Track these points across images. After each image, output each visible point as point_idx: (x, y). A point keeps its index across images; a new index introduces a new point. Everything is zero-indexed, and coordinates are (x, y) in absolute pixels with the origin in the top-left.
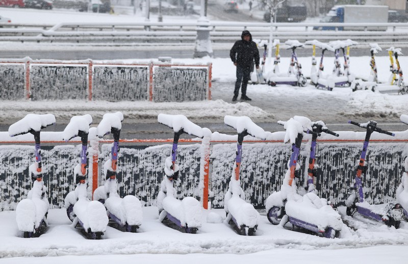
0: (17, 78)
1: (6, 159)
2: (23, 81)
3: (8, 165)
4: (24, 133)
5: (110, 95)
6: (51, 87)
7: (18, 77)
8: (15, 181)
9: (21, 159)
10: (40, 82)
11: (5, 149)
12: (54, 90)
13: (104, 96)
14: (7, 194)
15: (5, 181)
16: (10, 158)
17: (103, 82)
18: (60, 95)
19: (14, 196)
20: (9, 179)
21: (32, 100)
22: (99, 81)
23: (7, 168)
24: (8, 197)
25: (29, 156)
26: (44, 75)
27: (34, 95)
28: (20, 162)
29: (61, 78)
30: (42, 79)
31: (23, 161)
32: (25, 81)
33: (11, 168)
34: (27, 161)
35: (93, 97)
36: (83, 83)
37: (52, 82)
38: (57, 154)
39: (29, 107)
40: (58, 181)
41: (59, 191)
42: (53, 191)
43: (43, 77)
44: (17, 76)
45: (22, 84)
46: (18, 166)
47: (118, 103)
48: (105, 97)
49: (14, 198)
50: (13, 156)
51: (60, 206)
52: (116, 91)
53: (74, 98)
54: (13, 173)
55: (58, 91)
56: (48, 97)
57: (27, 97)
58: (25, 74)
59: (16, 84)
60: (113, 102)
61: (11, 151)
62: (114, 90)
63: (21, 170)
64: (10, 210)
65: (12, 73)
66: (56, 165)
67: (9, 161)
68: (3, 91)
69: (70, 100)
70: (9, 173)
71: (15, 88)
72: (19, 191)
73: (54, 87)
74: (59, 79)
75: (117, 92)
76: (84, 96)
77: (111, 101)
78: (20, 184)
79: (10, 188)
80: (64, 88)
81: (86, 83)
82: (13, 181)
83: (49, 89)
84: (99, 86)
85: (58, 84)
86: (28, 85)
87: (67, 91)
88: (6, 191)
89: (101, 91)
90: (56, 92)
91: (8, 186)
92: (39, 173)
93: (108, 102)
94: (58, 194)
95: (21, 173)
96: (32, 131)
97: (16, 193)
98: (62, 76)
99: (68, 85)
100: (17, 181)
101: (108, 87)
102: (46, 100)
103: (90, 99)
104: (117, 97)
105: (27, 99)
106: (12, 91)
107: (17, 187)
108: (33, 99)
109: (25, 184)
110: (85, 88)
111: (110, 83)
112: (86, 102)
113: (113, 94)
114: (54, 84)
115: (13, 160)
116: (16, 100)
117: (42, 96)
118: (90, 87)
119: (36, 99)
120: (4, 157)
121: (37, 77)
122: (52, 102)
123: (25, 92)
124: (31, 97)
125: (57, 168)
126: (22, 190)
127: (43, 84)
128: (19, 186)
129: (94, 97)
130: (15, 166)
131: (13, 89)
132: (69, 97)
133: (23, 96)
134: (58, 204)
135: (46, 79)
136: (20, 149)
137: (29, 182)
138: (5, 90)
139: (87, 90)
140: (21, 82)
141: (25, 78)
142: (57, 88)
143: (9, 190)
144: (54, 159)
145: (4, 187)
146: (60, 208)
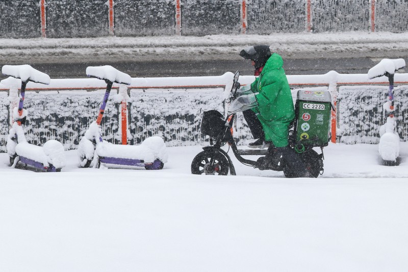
0: (298, 10)
1: (359, 98)
2: (304, 13)
3: (361, 103)
4: (381, 76)
5: (394, 25)
6: (332, 18)
7: (300, 9)
8: (366, 117)
9: (371, 97)
10: (321, 14)
11: (357, 89)
12: (335, 22)
13: (387, 27)
14: (359, 129)
15: (357, 117)
16: (362, 97)
17: (386, 12)
18: (341, 26)
19: (365, 130)
20: (361, 115)
21: (313, 32)
22: (382, 11)
23: (359, 106)
24: (360, 131)
25: (378, 95)
26: (326, 6)
27: (316, 27)
28: (370, 100)
29: (343, 9)
30: (323, 10)
31: (373, 99)
32: (306, 13)
33: (363, 105)
34: (376, 99)
35: (375, 28)
36: (366, 14)
37: (333, 13)
38: (402, 93)
39: (312, 40)
40: (403, 117)
41: (404, 126)
42: (399, 126)
43: (324, 8)
44: (298, 7)
45: (303, 16)
46: (368, 103)
47: (402, 34)
48: (389, 28)
49: (365, 133)
50: (364, 95)
51: (404, 139)
52: (399, 21)
53: (356, 29)
54: (365, 110)
55: (340, 22)
56: (329, 29)
57: (308, 29)
58: (306, 5)
59: (297, 16)
60: (397, 33)
61: (363, 91)
62: (398, 21)
63: (370, 107)
64: (362, 143)
65: (293, 4)
66: (401, 103)
67: (360, 100)
68: (284, 23)
69: (353, 32)
70: (360, 110)
71: (296, 20)
72: (369, 126)
73: (336, 18)
74: (340, 10)
75: (400, 23)
76: (366, 27)
77: (394, 32)
78: (370, 120)
79: (361, 123)
80: (345, 19)
81: (368, 14)
82: (364, 117)
83: (330, 20)
84: (382, 16)
85: (339, 15)
86: (309, 16)
87: (349, 22)
88: (358, 126)
89: (384, 21)
90: (338, 24)
91: (360, 121)
92: (392, 111)
93: (391, 33)
94: (403, 128)
95: (371, 110)
96: (387, 74)
97: (366, 128)
98: (344, 7)
99: (349, 17)
100: (368, 117)
101: (392, 17)
102: (328, 32)
103: (373, 31)
104: (401, 28)
105: (308, 32)
106: (293, 23)
107: (368, 123)
108: (315, 31)
109: (374, 119)
110: (367, 19)
111: (394, 13)
112: (369, 33)
113: (397, 25)
114: (335, 15)
115: (364, 99)
116: (297, 32)
117: (323, 28)
118: (373, 18)
119: (317, 32)
120: (356, 96)
121: (318, 8)
122: (334, 35)
123: (306, 25)
124: (313, 29)
125: (402, 106)
126: (372, 125)
127: (325, 15)
128: (369, 122)
129: (377, 27)
130: (366, 104)
131: (294, 22)
132: (350, 29)
133: (304, 28)
134: (403, 138)
135: (327, 10)
136: (370, 89)
137: (378, 118)
138: (286, 22)
139: (370, 20)
140: (301, 13)
141: (306, 10)
142: (338, 20)
143: (361, 125)
144: (400, 97)
145: (356, 123)
146: (405, 141)
